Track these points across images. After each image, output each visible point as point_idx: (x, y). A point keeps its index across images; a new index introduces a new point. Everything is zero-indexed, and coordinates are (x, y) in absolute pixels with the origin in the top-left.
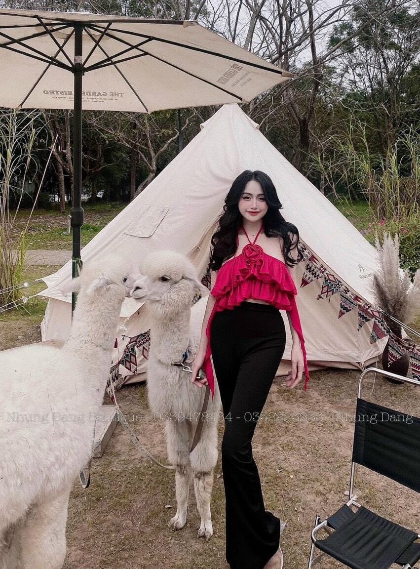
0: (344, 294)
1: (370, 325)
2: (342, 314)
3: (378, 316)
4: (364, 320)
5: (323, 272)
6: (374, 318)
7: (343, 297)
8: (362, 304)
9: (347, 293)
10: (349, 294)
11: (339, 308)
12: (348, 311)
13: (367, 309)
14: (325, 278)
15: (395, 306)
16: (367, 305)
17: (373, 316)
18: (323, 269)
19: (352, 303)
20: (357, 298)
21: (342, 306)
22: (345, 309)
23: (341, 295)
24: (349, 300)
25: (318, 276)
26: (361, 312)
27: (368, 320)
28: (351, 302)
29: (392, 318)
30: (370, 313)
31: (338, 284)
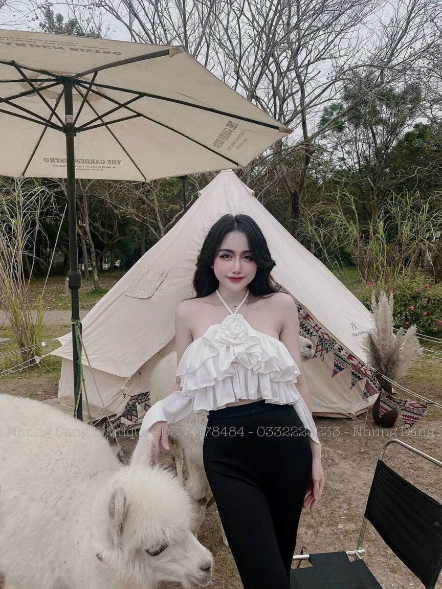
0: (338, 353)
1: (362, 384)
2: (335, 373)
3: (370, 374)
4: (357, 379)
5: (317, 331)
6: (367, 377)
7: (337, 355)
8: (356, 363)
9: (340, 352)
10: (343, 353)
11: (333, 367)
12: (341, 369)
13: (360, 368)
14: (320, 337)
15: (387, 364)
16: (360, 363)
17: (366, 375)
18: (318, 328)
19: (346, 362)
20: (351, 356)
21: (336, 365)
22: (338, 368)
23: (335, 354)
24: (342, 359)
25: (312, 333)
26: (354, 371)
27: (360, 379)
28: (344, 360)
29: (384, 377)
30: (362, 372)
31: (333, 343)
